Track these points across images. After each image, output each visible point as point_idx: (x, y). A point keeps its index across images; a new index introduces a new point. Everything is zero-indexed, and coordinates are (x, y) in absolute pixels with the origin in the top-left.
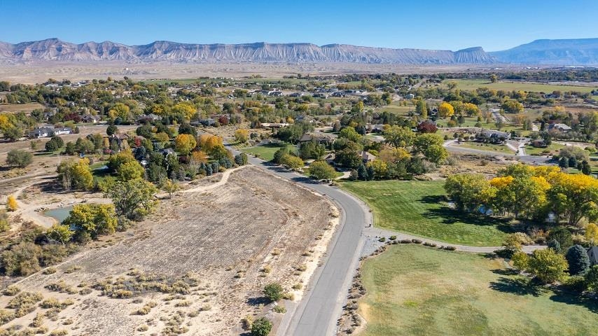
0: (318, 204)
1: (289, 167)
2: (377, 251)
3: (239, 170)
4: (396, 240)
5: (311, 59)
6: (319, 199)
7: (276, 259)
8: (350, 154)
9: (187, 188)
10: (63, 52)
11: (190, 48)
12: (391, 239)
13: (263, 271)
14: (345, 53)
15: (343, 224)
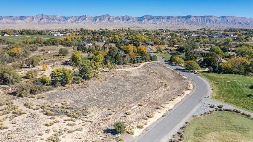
0: (182, 82)
1: (177, 63)
2: (205, 113)
3: (151, 63)
4: (222, 109)
5: (213, 23)
6: (185, 79)
7: (139, 108)
8: (211, 58)
9: (121, 68)
10: (110, 20)
11: (159, 18)
12: (219, 107)
13: (126, 113)
14: (231, 20)
15: (191, 94)
